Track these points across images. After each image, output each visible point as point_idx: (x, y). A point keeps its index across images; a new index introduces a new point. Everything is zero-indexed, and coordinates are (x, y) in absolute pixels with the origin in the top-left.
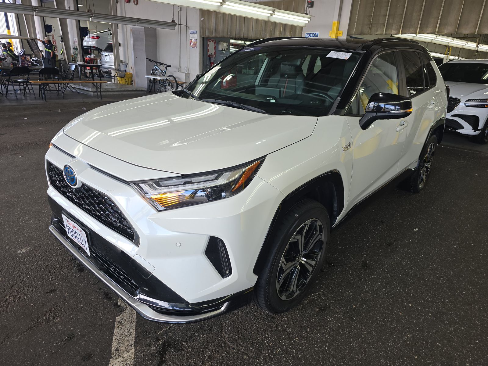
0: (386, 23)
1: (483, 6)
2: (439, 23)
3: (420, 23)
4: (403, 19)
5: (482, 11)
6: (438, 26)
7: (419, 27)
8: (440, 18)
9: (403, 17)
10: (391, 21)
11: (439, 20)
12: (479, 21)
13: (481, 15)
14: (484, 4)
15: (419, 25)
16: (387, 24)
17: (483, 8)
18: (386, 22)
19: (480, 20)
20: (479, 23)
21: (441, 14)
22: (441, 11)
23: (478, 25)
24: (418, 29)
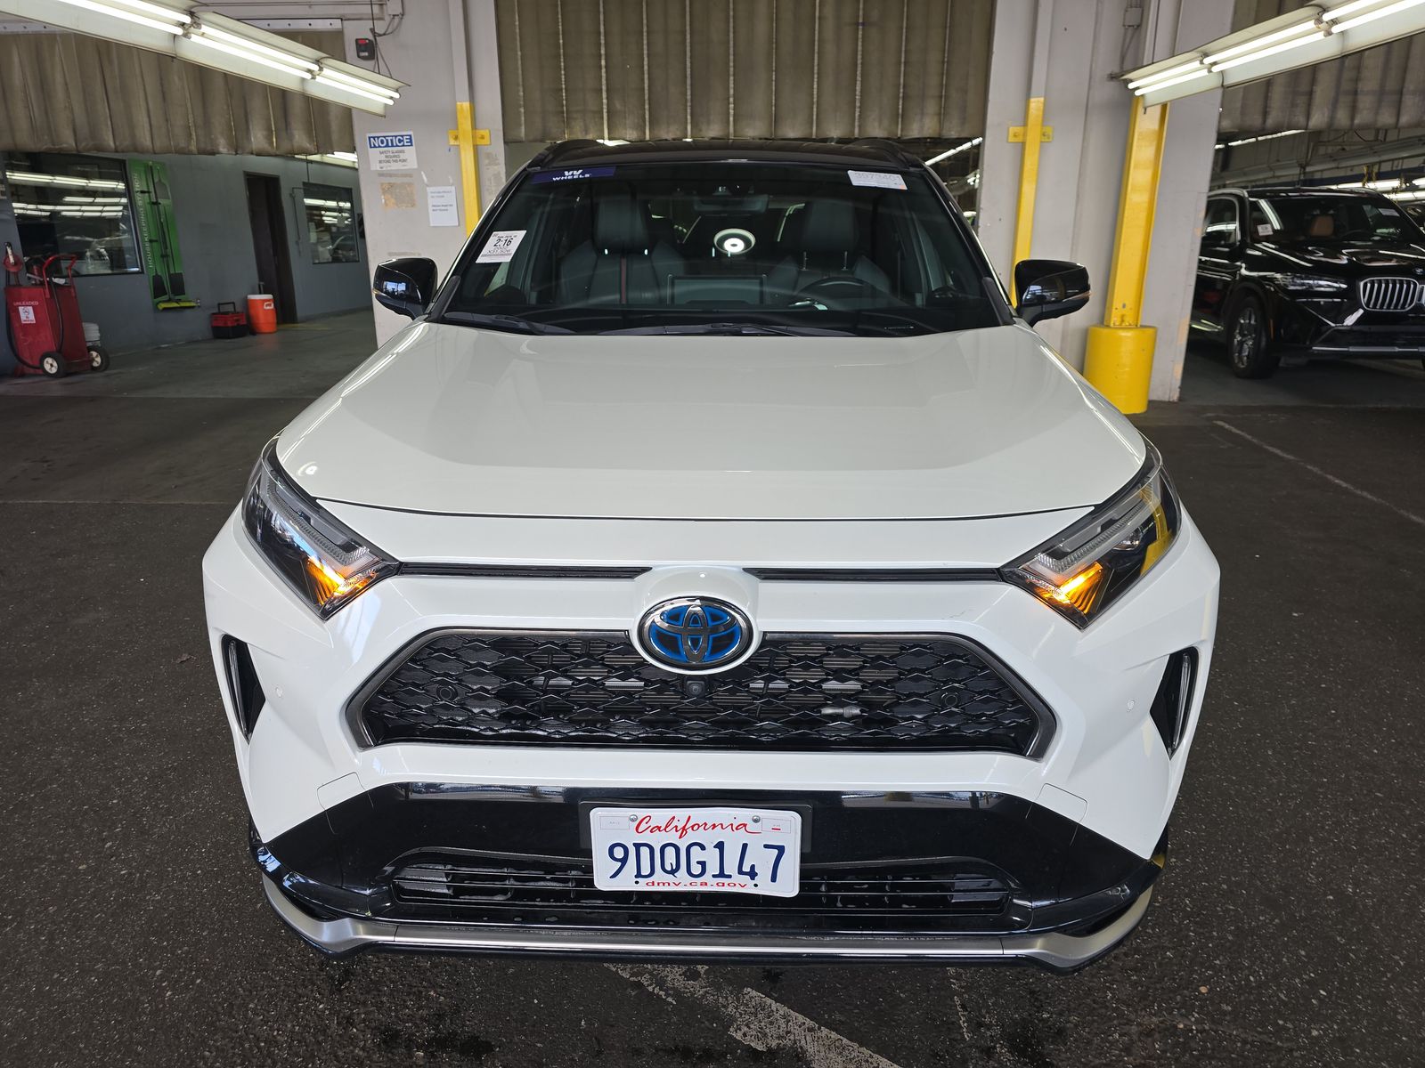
0: (605, 110)
1: (816, 76)
2: (732, 112)
3: (689, 111)
4: (647, 102)
5: (815, 86)
6: (731, 119)
7: (689, 121)
8: (731, 100)
9: (646, 97)
10: (618, 105)
11: (732, 106)
12: (815, 109)
13: (815, 96)
14: (816, 71)
15: (689, 117)
16: (608, 112)
17: (816, 80)
18: (605, 106)
19: (815, 106)
20: (815, 113)
21: (732, 92)
22: (732, 85)
23: (815, 117)
24: (689, 127)
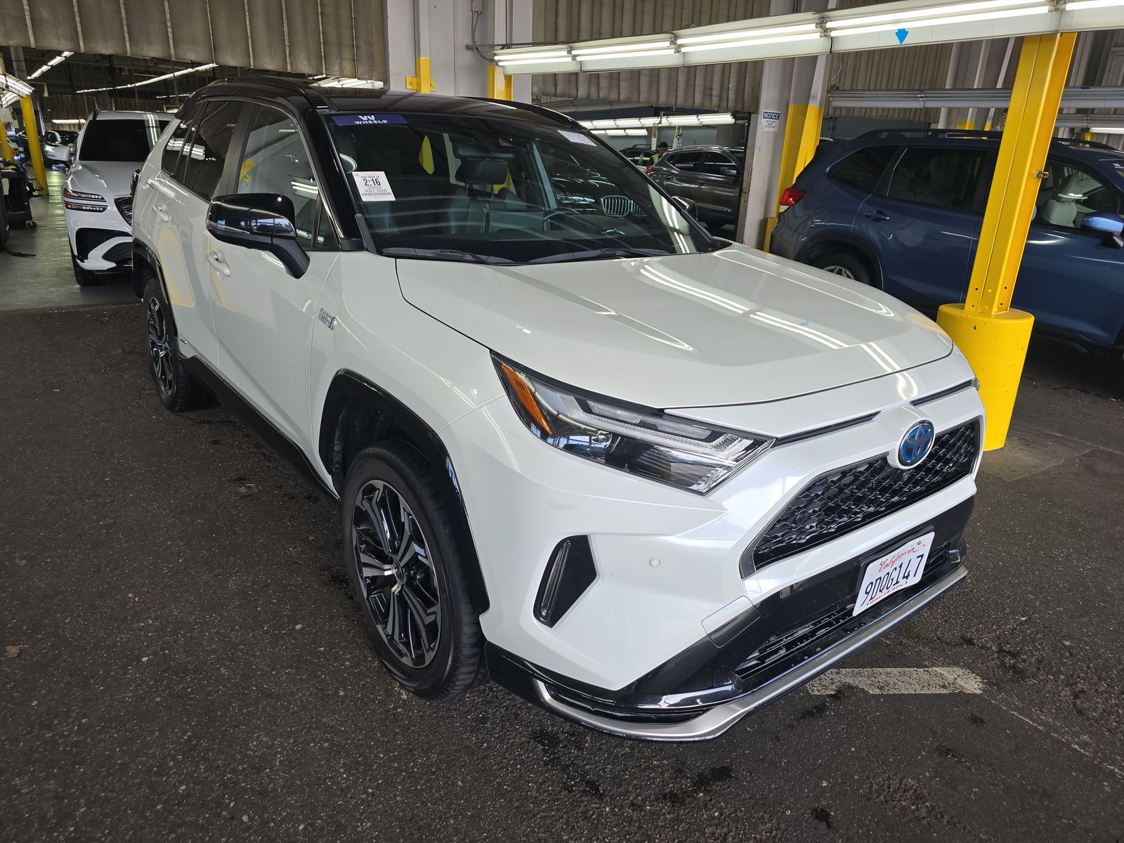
0: (28, 18)
1: (247, 14)
2: (170, 35)
3: (125, 29)
4: (77, 14)
5: (248, 22)
6: (171, 42)
7: (127, 39)
8: (169, 24)
9: (76, 9)
10: (45, 14)
11: (170, 30)
12: (250, 43)
13: (249, 31)
14: (246, 9)
15: (126, 35)
16: (32, 19)
17: (247, 17)
18: (27, 13)
19: (250, 40)
20: (250, 46)
21: (168, 16)
22: (167, 10)
23: (251, 50)
24: (128, 45)
